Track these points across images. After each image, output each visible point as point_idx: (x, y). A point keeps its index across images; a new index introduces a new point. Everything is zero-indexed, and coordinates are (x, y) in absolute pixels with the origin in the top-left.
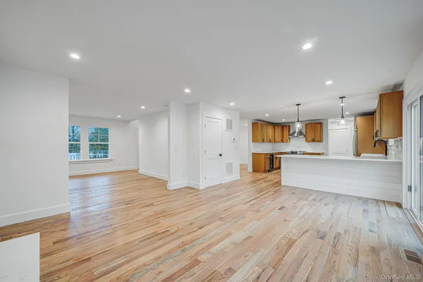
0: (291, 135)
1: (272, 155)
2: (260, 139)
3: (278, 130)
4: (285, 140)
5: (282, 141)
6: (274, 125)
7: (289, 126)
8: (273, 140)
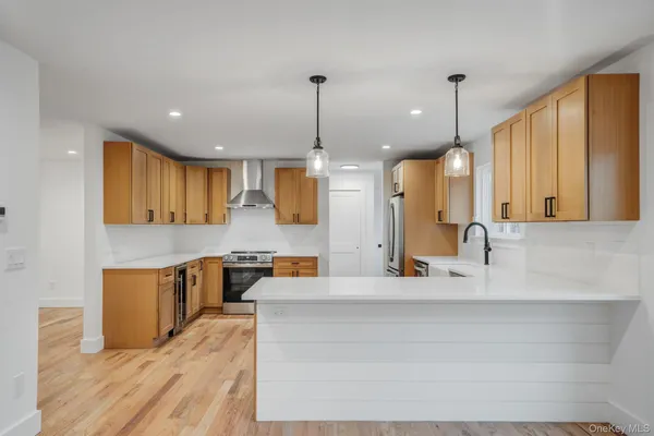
0: (233, 202)
1: (183, 272)
2: (139, 211)
3: (196, 182)
4: (216, 214)
5: (208, 219)
6: (184, 162)
7: (229, 172)
8: (179, 217)
